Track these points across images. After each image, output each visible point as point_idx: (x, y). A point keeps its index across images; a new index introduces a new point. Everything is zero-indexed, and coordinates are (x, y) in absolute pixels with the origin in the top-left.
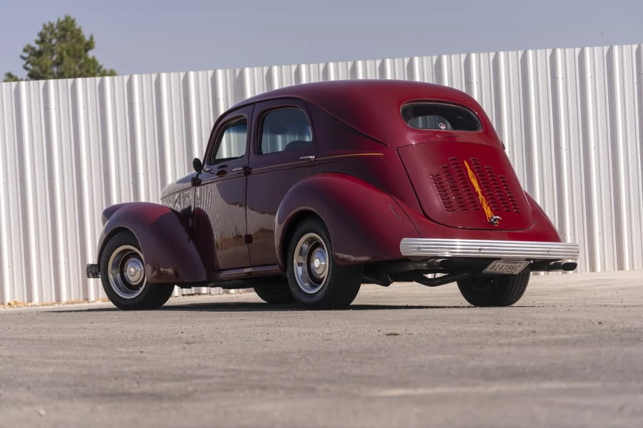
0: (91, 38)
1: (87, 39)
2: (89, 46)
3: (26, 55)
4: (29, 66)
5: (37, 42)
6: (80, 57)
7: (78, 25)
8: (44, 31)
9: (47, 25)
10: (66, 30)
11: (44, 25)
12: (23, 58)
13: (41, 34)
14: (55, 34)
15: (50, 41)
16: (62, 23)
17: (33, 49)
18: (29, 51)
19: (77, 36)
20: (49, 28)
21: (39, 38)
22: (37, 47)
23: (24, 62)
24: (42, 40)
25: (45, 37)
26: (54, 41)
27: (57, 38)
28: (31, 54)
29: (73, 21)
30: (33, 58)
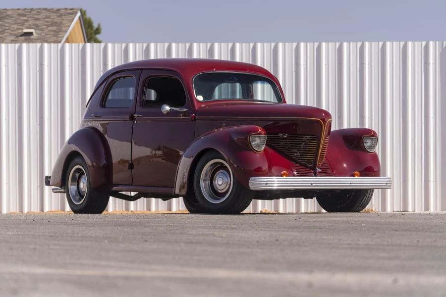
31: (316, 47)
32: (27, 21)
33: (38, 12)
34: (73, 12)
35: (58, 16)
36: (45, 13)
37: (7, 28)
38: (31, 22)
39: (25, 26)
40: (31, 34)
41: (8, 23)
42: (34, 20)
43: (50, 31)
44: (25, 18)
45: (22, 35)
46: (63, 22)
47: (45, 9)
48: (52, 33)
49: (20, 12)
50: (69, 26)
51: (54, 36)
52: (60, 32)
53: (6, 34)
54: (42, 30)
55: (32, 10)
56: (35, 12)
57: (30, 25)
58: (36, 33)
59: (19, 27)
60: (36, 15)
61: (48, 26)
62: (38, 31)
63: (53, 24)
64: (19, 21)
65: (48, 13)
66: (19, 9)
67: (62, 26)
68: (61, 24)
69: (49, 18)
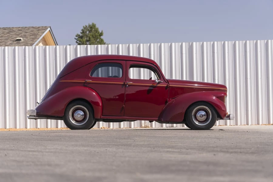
0: (102, 31)
1: (100, 32)
2: (101, 34)
3: (77, 38)
4: (78, 42)
5: (81, 33)
6: (97, 38)
7: (97, 26)
8: (83, 29)
9: (85, 26)
10: (92, 28)
11: (84, 27)
12: (75, 39)
13: (82, 30)
14: (88, 30)
15: (86, 32)
16: (90, 25)
17: (79, 35)
18: (78, 36)
19: (97, 31)
20: (85, 28)
21: (82, 32)
22: (81, 35)
23: (76, 40)
24: (83, 32)
25: (84, 31)
26: (88, 32)
27: (89, 31)
28: (79, 38)
29: (95, 25)
30: (80, 39)
31: (159, 46)
32: (22, 33)
33: (28, 29)
34: (46, 28)
35: (37, 31)
36: (32, 29)
37: (11, 37)
38: (23, 34)
39: (19, 36)
40: (20, 40)
41: (12, 35)
42: (25, 33)
43: (31, 38)
44: (21, 32)
45: (16, 41)
46: (39, 34)
47: (33, 27)
48: (31, 39)
49: (20, 29)
50: (41, 36)
51: (31, 41)
52: (35, 38)
53: (8, 40)
54: (27, 38)
55: (26, 27)
56: (27, 29)
57: (22, 35)
58: (23, 39)
59: (16, 36)
60: (27, 30)
61: (30, 36)
62: (25, 39)
63: (34, 35)
64: (17, 33)
65: (33, 29)
66: (19, 27)
67: (38, 35)
68: (38, 34)
69: (33, 32)
